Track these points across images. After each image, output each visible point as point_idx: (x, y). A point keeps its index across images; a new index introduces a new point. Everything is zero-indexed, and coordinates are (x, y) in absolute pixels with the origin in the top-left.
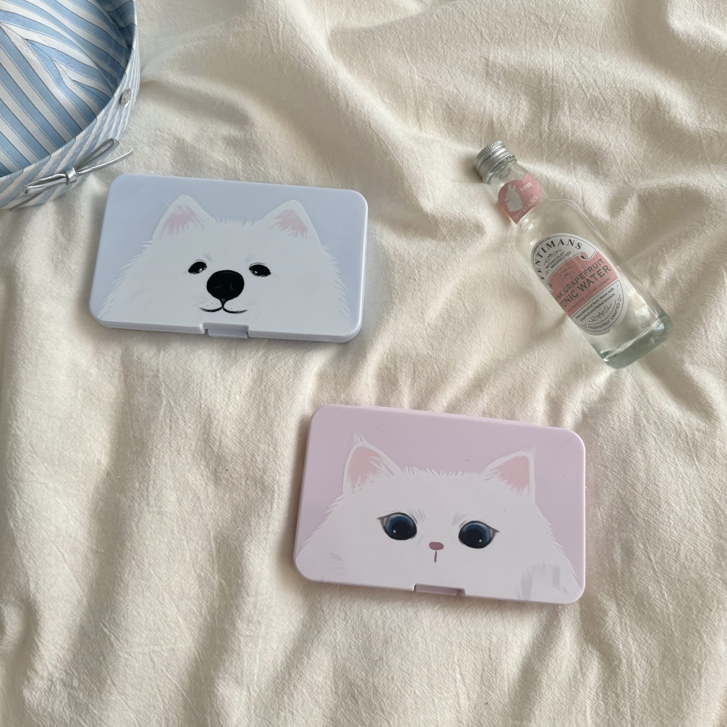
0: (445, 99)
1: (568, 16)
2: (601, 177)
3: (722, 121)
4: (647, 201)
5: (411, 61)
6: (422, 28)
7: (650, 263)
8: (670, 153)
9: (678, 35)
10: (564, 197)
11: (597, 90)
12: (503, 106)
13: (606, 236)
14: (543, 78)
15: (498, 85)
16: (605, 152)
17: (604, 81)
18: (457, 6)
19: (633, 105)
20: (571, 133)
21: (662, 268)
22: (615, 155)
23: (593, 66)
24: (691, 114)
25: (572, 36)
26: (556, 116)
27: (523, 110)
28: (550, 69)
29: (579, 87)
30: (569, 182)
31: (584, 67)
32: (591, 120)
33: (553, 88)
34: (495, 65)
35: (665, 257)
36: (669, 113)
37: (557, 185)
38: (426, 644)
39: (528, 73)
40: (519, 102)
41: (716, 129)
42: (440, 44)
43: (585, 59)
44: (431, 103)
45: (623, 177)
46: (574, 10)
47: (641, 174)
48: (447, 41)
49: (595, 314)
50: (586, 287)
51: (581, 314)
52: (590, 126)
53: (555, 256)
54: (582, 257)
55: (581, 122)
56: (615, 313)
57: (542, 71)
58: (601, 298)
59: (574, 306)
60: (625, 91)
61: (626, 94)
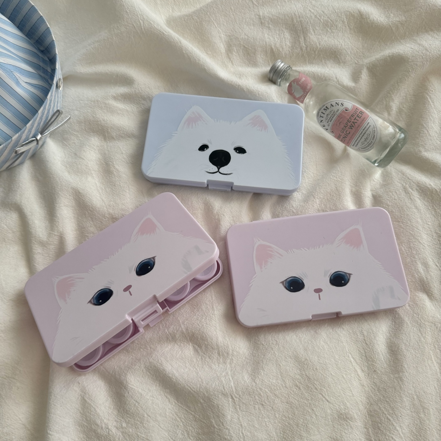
0: (241, 43)
2: (342, 64)
3: (400, 15)
4: (373, 69)
5: (218, 26)
6: (219, 6)
7: (385, 103)
8: (376, 41)
10: (325, 80)
11: (326, 16)
12: (276, 38)
13: (356, 95)
14: (294, 17)
15: (269, 27)
16: (340, 50)
17: (328, 11)
19: (348, 20)
20: (318, 44)
21: (392, 104)
22: (346, 49)
24: (382, 16)
26: (307, 37)
27: (287, 38)
28: (296, 11)
29: (315, 18)
30: (325, 71)
31: (314, 6)
32: (327, 34)
33: (301, 21)
34: (264, 17)
35: (392, 97)
36: (369, 19)
37: (320, 74)
38: (328, 345)
39: (285, 17)
40: (284, 34)
41: (398, 20)
42: (231, 13)
44: (234, 48)
45: (354, 61)
47: (364, 57)
48: (235, 10)
49: (363, 140)
50: (353, 126)
51: (355, 143)
52: (327, 38)
53: (331, 115)
54: (346, 110)
55: (322, 37)
56: (374, 136)
57: (292, 14)
58: (364, 130)
59: (350, 140)
60: (341, 13)
61: (343, 14)
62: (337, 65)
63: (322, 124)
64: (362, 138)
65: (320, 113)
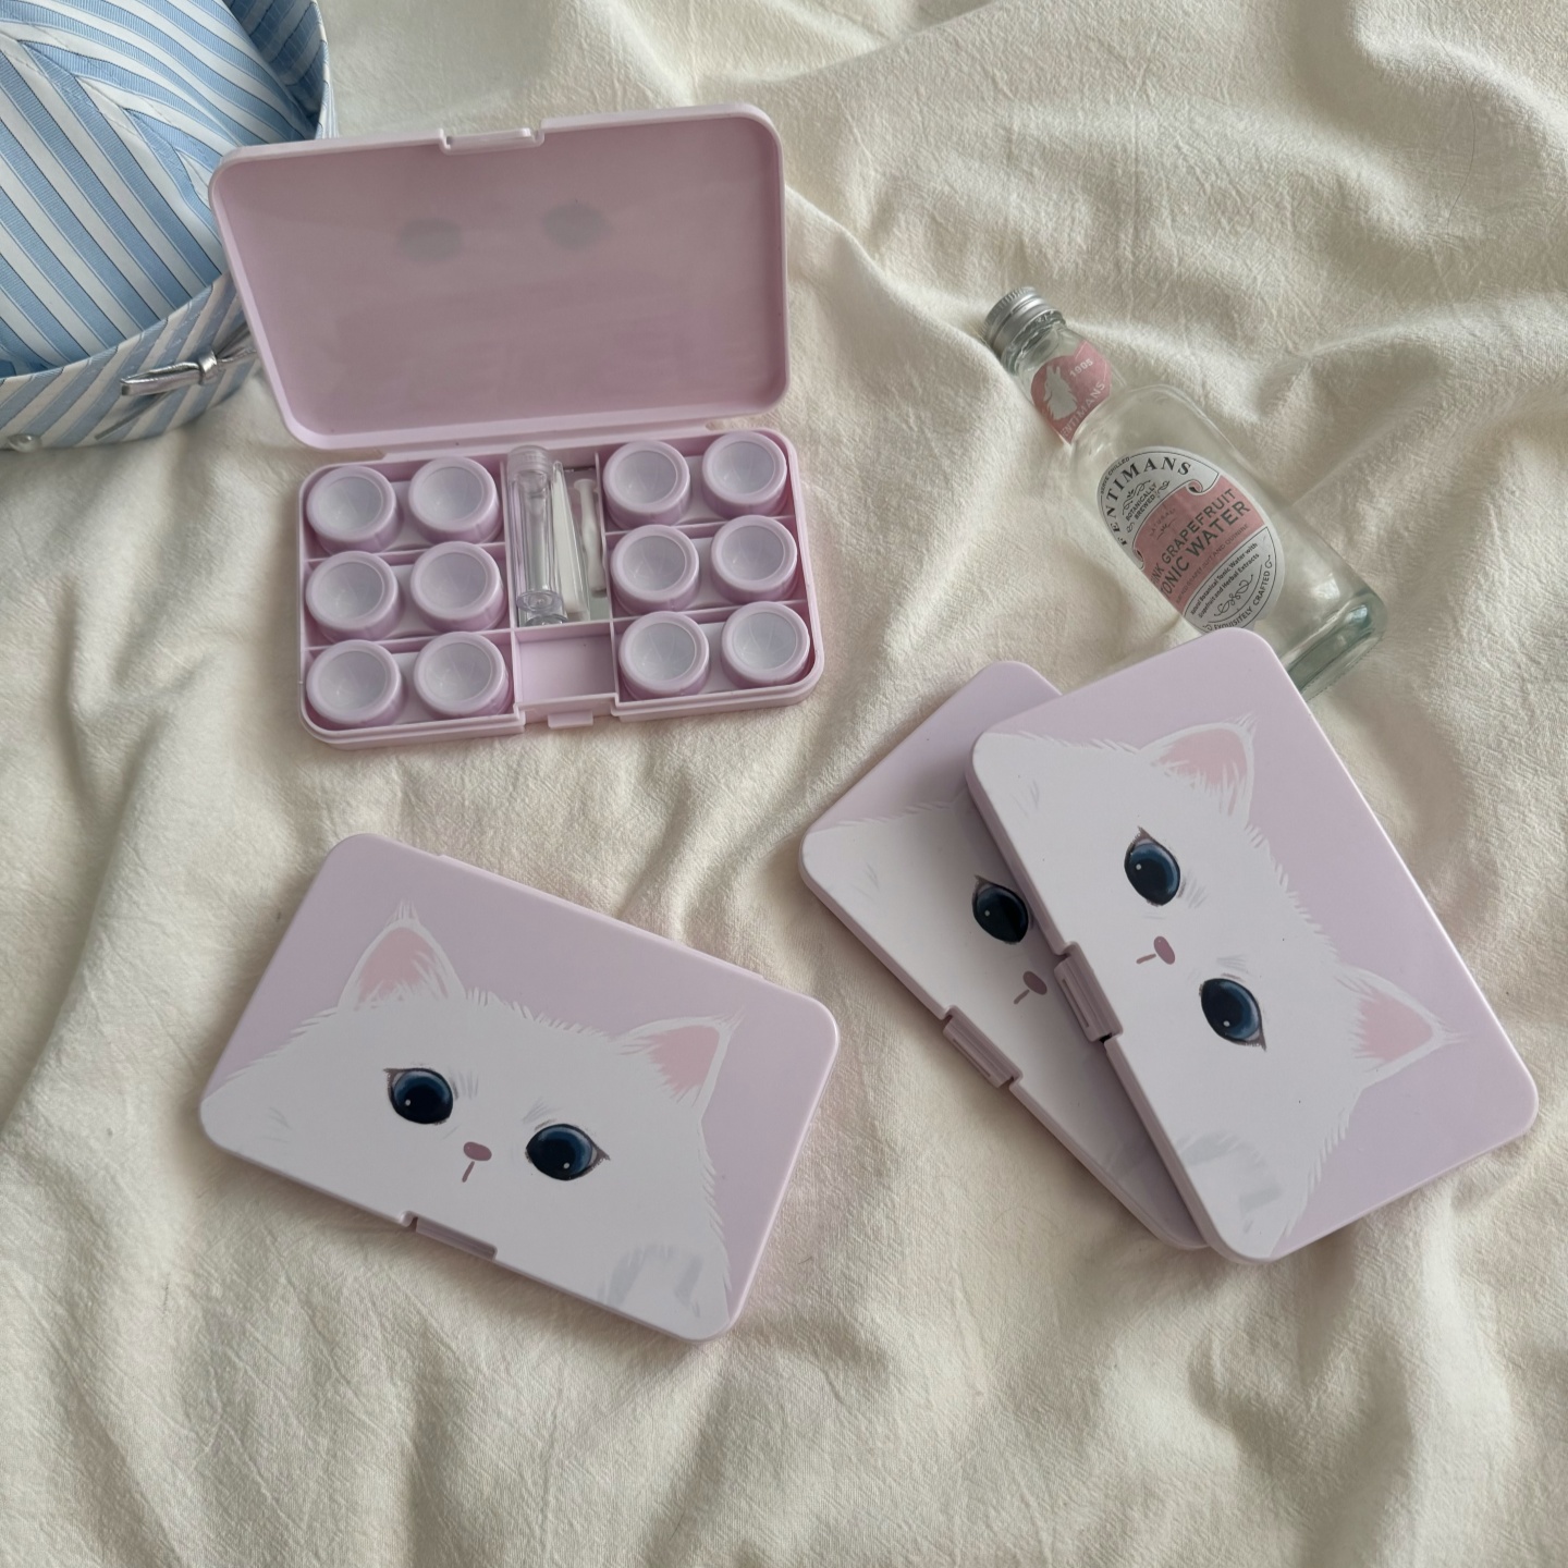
0: (927, 206)
1: (1162, 41)
2: (1240, 343)
3: (1471, 217)
4: (1330, 380)
5: (863, 140)
6: (880, 76)
7: (1340, 498)
8: (1374, 290)
9: (1379, 62)
11: (1225, 176)
12: (1043, 214)
14: (1118, 158)
15: (1032, 174)
16: (1245, 294)
17: (1237, 160)
18: (944, 31)
19: (1296, 203)
20: (1177, 260)
21: (1367, 507)
22: (1266, 298)
23: (1216, 133)
24: (1411, 212)
25: (1174, 80)
26: (1146, 230)
27: (1081, 222)
28: (1130, 140)
29: (1188, 173)
30: (1175, 355)
31: (1198, 135)
32: (1214, 234)
33: (1137, 175)
34: (1024, 138)
35: (1368, 482)
36: (1366, 213)
37: (1153, 362)
39: (1089, 151)
41: (1460, 233)
42: (914, 105)
43: (1200, 121)
45: (1284, 342)
46: (1174, 29)
47: (1320, 334)
48: (929, 99)
49: (1224, 598)
50: (1202, 547)
51: (1199, 604)
52: (1214, 246)
53: (1141, 494)
54: (1193, 489)
55: (1195, 239)
56: (1261, 593)
57: (1115, 147)
58: (1233, 565)
59: (1185, 589)
60: (1278, 177)
61: (1282, 182)
62: (1225, 343)
63: (1112, 520)
64: (1221, 590)
65: (1110, 484)
